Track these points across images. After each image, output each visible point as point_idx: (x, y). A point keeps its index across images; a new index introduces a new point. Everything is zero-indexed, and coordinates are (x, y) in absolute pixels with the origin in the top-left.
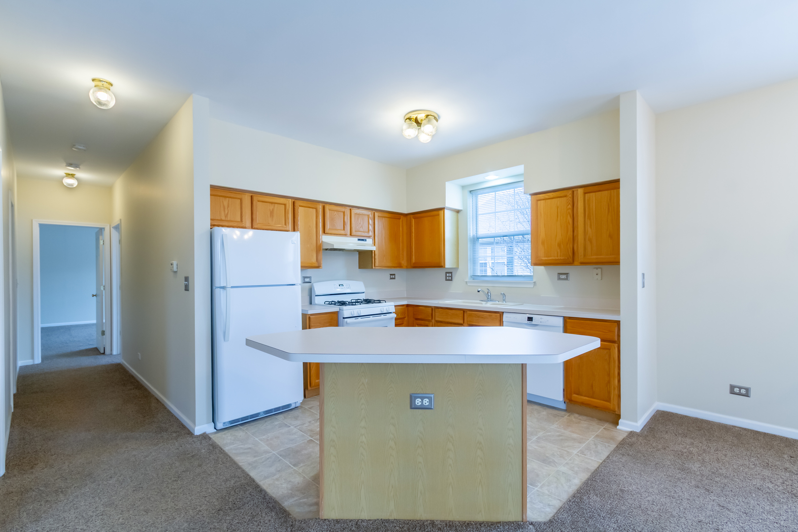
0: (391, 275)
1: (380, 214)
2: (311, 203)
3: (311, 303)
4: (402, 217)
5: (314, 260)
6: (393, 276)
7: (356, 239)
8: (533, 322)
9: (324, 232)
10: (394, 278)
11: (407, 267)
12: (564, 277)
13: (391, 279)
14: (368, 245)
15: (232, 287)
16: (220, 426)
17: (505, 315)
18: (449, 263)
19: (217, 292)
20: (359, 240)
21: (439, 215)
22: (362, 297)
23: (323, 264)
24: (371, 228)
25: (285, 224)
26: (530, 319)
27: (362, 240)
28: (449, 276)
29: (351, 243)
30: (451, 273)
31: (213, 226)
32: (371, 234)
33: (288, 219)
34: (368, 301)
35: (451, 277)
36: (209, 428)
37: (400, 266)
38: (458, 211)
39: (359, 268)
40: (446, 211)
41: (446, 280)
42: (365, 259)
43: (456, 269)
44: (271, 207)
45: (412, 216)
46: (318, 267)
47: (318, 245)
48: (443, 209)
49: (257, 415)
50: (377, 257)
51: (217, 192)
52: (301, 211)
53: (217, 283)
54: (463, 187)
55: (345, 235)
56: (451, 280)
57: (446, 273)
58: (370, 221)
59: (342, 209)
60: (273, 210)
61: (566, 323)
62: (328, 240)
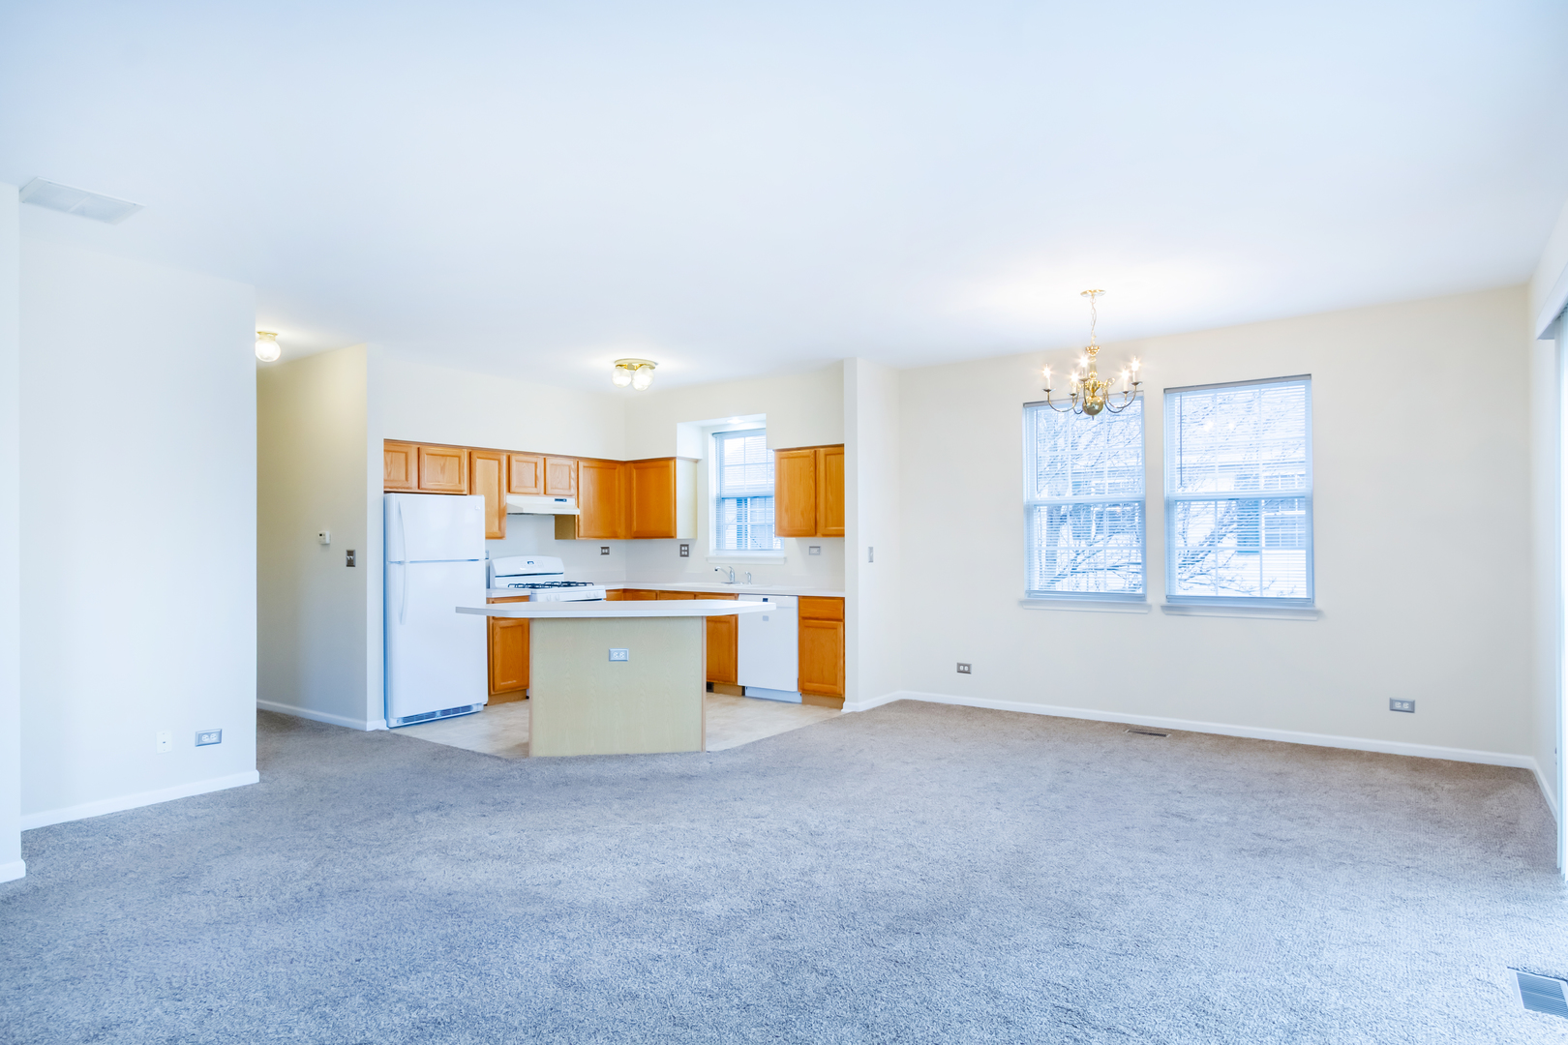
0: (603, 548)
1: (586, 464)
2: (491, 454)
3: (489, 587)
4: (618, 465)
5: (496, 529)
6: (605, 551)
7: (553, 499)
9: (509, 490)
10: (608, 554)
11: (626, 537)
12: (815, 551)
13: (603, 554)
14: (569, 508)
15: (411, 562)
16: (394, 723)
17: (740, 598)
18: (682, 531)
19: (394, 570)
20: (556, 500)
21: (668, 466)
22: (560, 579)
23: (508, 533)
24: (573, 483)
25: (460, 482)
26: (765, 600)
27: (561, 500)
28: (685, 550)
29: (548, 506)
30: (687, 545)
31: (386, 492)
32: (573, 491)
33: (463, 474)
34: (569, 584)
35: (688, 551)
36: (382, 725)
37: (615, 536)
38: (696, 461)
39: (557, 537)
40: (678, 461)
41: (682, 556)
42: (564, 526)
43: (694, 540)
44: (442, 462)
45: (632, 465)
46: (501, 538)
47: (502, 506)
48: (673, 459)
49: (433, 714)
50: (581, 523)
51: (392, 446)
52: (479, 464)
53: (395, 554)
54: (703, 429)
55: (538, 494)
56: (687, 556)
57: (682, 545)
58: (572, 473)
59: (533, 459)
60: (444, 464)
61: (799, 602)
62: (513, 501)
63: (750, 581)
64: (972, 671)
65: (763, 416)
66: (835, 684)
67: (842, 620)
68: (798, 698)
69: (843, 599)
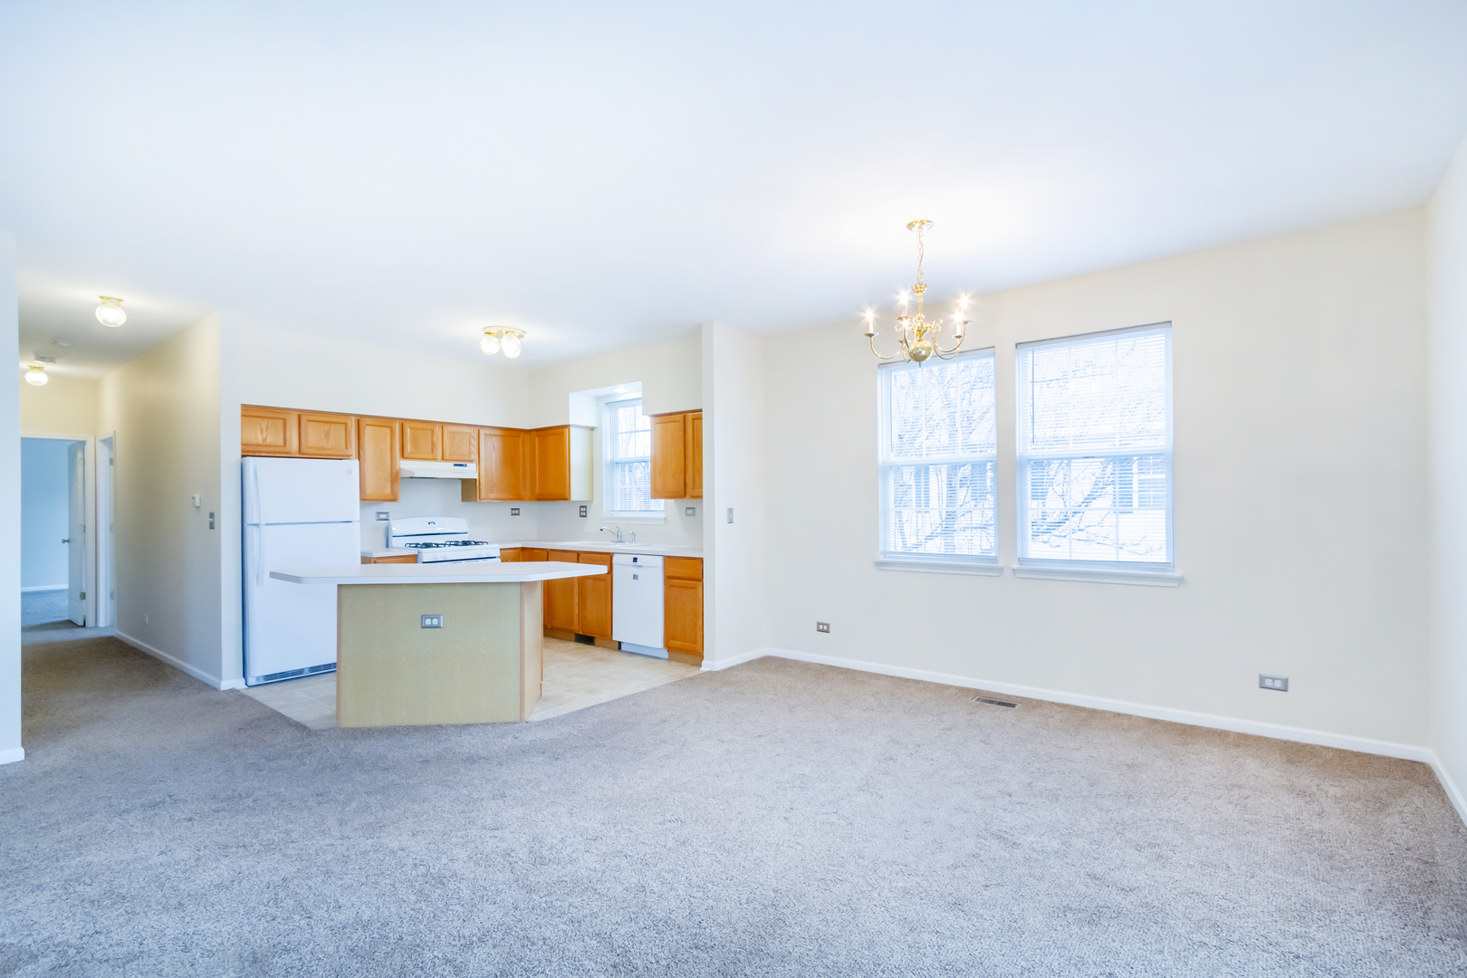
0: (512, 509)
1: (488, 432)
2: (385, 422)
3: (387, 546)
4: (522, 434)
5: (388, 491)
6: (515, 512)
7: (452, 464)
8: (638, 563)
9: (403, 456)
10: (518, 514)
11: (531, 500)
12: (690, 512)
13: (513, 514)
14: (470, 472)
15: (267, 525)
16: (252, 681)
17: (615, 557)
18: (577, 492)
19: (249, 530)
20: (455, 465)
21: (563, 434)
22: (460, 538)
23: (402, 495)
24: (474, 450)
25: (346, 447)
26: (635, 560)
27: (462, 465)
28: (583, 511)
29: (445, 470)
30: (585, 507)
31: (243, 456)
32: (475, 457)
33: (350, 441)
34: (465, 543)
35: (586, 512)
36: (239, 684)
37: (519, 498)
38: (592, 429)
39: (463, 500)
40: (571, 429)
41: (581, 516)
42: (469, 489)
43: (591, 501)
44: (326, 427)
45: (535, 433)
46: (396, 500)
47: (394, 470)
48: (567, 426)
49: (301, 671)
50: (482, 487)
51: (251, 413)
52: (368, 432)
53: (249, 520)
54: (598, 398)
55: (435, 459)
56: (585, 516)
57: (581, 507)
58: (473, 441)
59: (430, 427)
60: (329, 430)
61: (665, 562)
62: (408, 467)
63: (634, 540)
64: (831, 630)
65: (639, 384)
66: (695, 643)
67: (701, 580)
68: (665, 654)
69: (702, 559)
